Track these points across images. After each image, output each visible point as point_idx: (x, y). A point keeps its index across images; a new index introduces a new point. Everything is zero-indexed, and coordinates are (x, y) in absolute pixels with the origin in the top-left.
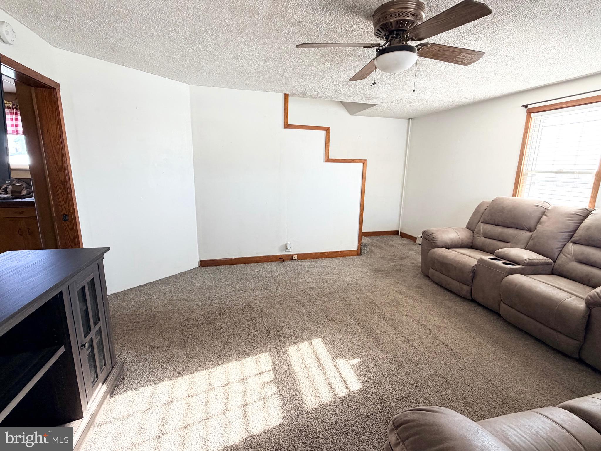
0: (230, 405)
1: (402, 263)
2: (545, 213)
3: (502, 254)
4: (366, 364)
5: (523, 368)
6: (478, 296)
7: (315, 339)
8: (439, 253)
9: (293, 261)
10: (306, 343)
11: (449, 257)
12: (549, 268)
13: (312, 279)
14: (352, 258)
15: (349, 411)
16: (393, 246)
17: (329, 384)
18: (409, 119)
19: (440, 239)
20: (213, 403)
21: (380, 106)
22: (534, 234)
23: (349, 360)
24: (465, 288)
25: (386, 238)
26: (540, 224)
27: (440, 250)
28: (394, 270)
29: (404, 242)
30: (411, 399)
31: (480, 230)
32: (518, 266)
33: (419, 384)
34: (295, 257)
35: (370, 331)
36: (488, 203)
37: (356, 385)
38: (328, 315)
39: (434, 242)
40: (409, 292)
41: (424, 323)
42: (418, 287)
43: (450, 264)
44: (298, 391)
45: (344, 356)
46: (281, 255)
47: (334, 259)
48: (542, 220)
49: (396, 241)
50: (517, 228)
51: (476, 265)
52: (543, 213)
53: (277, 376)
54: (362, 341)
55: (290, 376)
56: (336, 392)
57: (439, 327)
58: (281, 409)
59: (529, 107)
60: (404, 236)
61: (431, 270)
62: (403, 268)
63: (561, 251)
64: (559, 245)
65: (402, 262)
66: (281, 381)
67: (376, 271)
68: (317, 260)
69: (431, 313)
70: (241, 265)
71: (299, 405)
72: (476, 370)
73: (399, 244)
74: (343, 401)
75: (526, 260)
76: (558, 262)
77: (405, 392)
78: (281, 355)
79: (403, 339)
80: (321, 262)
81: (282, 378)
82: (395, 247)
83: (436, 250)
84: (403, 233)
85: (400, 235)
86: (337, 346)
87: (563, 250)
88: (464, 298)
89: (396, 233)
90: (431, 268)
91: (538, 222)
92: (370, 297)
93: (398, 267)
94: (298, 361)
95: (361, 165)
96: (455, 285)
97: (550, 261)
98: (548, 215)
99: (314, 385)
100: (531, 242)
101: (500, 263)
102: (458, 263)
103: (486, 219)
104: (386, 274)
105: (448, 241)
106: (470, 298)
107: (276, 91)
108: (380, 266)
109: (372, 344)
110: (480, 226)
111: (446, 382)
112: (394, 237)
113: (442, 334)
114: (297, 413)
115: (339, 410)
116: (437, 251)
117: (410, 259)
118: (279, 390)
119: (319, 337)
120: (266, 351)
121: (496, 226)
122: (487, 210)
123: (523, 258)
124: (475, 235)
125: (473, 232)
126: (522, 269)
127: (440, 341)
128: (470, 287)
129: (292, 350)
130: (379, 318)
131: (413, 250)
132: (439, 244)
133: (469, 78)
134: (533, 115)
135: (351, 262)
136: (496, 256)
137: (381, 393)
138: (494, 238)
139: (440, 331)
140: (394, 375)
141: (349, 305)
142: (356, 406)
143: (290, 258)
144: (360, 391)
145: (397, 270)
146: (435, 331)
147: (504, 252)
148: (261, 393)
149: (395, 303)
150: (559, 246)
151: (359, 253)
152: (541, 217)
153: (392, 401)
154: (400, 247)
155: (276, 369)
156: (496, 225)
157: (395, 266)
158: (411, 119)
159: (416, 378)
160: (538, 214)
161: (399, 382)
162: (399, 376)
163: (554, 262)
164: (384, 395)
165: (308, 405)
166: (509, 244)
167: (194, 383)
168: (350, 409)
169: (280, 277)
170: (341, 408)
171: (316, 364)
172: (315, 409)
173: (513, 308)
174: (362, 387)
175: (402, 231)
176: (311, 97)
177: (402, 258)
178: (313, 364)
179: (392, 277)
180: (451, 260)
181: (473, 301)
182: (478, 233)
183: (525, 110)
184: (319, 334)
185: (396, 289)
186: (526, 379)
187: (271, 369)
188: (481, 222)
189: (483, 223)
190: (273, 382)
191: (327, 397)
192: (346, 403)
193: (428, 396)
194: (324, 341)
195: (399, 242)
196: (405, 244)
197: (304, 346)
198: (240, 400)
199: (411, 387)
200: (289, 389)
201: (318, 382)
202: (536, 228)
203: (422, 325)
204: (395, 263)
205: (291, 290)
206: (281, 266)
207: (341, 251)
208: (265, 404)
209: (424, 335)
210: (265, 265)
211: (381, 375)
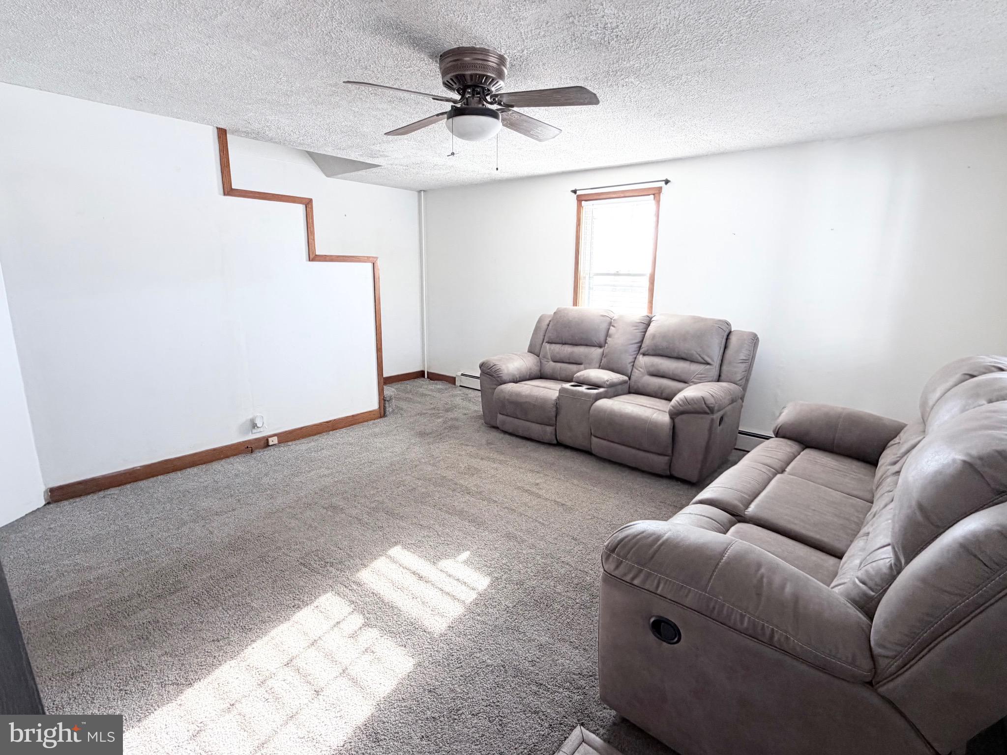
0: (320, 680)
1: (452, 416)
2: (612, 324)
3: (582, 378)
4: (480, 554)
5: (632, 500)
6: (565, 437)
7: (391, 549)
8: (509, 392)
9: (270, 448)
10: (381, 558)
11: (524, 394)
12: (626, 387)
13: (328, 468)
14: (374, 424)
15: (491, 610)
16: (426, 395)
17: (448, 594)
18: (420, 192)
19: (506, 371)
20: (288, 691)
21: (385, 168)
22: (606, 349)
23: (456, 557)
24: (549, 429)
25: (409, 385)
26: (610, 337)
27: (508, 386)
28: (445, 428)
29: (438, 386)
30: (549, 570)
31: (546, 353)
32: (601, 390)
33: (549, 552)
34: (273, 441)
35: (461, 513)
36: (550, 316)
37: (482, 582)
38: (390, 513)
39: (499, 377)
40: (482, 453)
41: (519, 484)
42: (488, 444)
43: (526, 402)
44: (412, 618)
45: (446, 556)
46: (244, 442)
47: (344, 430)
48: (610, 332)
49: (425, 386)
50: (587, 345)
51: (558, 398)
52: (610, 324)
53: (367, 615)
54: (458, 529)
55: (387, 607)
56: (463, 598)
57: (537, 484)
58: (404, 649)
59: (579, 193)
60: (434, 377)
61: (500, 417)
62: (457, 424)
63: (633, 365)
64: (631, 359)
65: (450, 415)
66: (379, 618)
67: (422, 434)
68: (316, 437)
69: (521, 470)
70: (159, 477)
71: (424, 633)
72: (594, 517)
73: (432, 390)
74: (478, 604)
75: (608, 381)
76: (633, 378)
77: (539, 566)
78: (355, 587)
79: (506, 510)
80: (324, 440)
81: (378, 614)
82: (429, 395)
83: (503, 386)
84: (431, 373)
85: (428, 377)
86: (430, 547)
87: (635, 365)
88: (549, 444)
89: (421, 374)
90: (499, 414)
91: (607, 335)
92: (436, 472)
93: (450, 423)
94: (385, 584)
95: (370, 265)
96: (536, 429)
97: (626, 378)
98: (615, 325)
99: (429, 602)
100: (604, 360)
101: (583, 389)
102: (537, 398)
103: (552, 337)
104: (438, 436)
105: (516, 373)
106: (555, 442)
107: (203, 121)
108: (423, 427)
109: (473, 529)
110: (546, 347)
111: (573, 538)
112: (419, 381)
113: (544, 491)
114: (428, 642)
115: (479, 615)
116: (505, 388)
117: (459, 409)
118: (383, 628)
119: (396, 543)
120: (325, 592)
121: (564, 346)
122: (550, 325)
123: (603, 379)
124: (542, 361)
125: (538, 356)
126: (606, 392)
127: (547, 499)
128: (554, 427)
129: (365, 575)
130: (462, 495)
131: (456, 396)
132: (505, 378)
133: (520, 149)
134: (583, 203)
135: (377, 430)
136: (576, 382)
137: (515, 577)
138: (565, 361)
139: (540, 489)
140: (518, 553)
141: (412, 490)
142: (496, 602)
143: (264, 443)
144: (491, 585)
145: (451, 427)
146: (534, 489)
147: (584, 375)
148: (359, 644)
149: (471, 471)
150: (630, 361)
151: (382, 413)
152: (609, 329)
153: (532, 579)
154: (437, 395)
155: (358, 607)
156: (563, 344)
157: (445, 422)
158: (422, 192)
159: (543, 547)
160: (604, 326)
161: (528, 558)
162: (524, 552)
163: (630, 379)
164: (519, 578)
165: (437, 628)
166: (582, 366)
167: (227, 684)
168: (491, 608)
169: (265, 480)
170: (480, 612)
171: (414, 578)
172: (449, 627)
173: (605, 440)
174: (489, 580)
175: (429, 371)
176: (271, 140)
177: (447, 411)
178: (410, 581)
179: (449, 437)
180: (526, 396)
181: (559, 444)
182: (544, 357)
183: (575, 196)
184: (393, 540)
185: (463, 453)
186: (638, 509)
187: (352, 610)
188: (547, 342)
189: (548, 342)
190: (367, 625)
191: (455, 611)
192: (482, 604)
193: (563, 559)
194: (406, 547)
195: (430, 387)
196: (441, 389)
197: (380, 563)
198: (332, 667)
199: (542, 558)
200: (397, 621)
201: (433, 597)
202: (606, 343)
203: (519, 488)
204: (442, 419)
205: (302, 494)
206: (253, 462)
207: (353, 416)
208: (375, 654)
209: (526, 498)
210: (217, 466)
211: (505, 559)
